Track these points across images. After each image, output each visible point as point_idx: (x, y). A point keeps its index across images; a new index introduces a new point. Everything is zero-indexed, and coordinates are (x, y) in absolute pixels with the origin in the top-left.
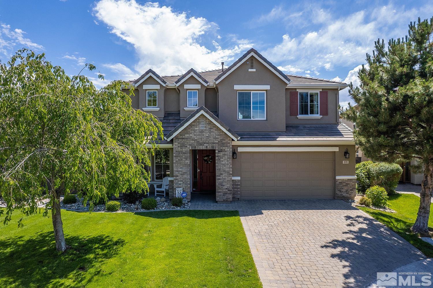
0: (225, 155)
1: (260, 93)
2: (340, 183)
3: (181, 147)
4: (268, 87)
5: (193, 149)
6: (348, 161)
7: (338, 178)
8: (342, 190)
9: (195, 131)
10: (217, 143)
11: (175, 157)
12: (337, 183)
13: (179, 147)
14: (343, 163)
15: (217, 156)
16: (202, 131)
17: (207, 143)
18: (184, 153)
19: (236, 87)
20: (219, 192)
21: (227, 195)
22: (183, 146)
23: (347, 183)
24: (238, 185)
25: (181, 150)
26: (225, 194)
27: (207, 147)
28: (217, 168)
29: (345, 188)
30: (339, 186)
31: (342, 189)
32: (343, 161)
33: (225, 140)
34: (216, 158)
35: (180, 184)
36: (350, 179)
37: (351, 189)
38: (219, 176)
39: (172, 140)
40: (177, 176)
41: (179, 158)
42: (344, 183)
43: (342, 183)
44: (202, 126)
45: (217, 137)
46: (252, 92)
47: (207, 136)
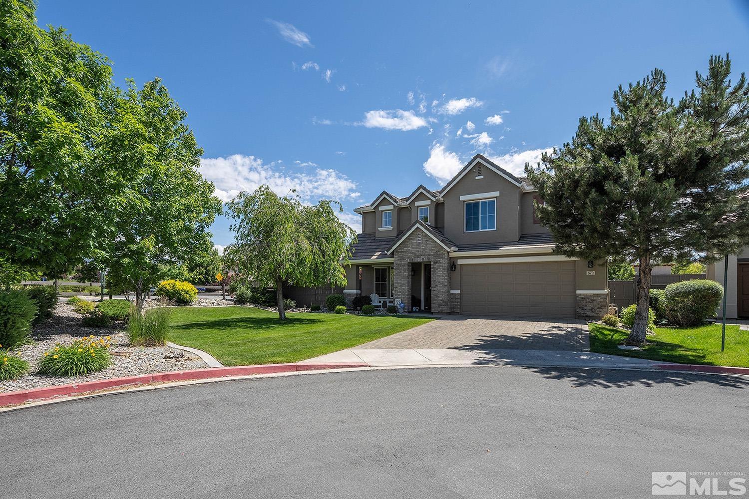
0: (440, 266)
1: (489, 202)
2: (582, 298)
3: (400, 260)
4: (497, 194)
5: (411, 261)
6: (594, 272)
7: (578, 292)
8: (586, 308)
9: (413, 244)
10: (432, 255)
11: (395, 269)
12: (578, 298)
13: (398, 260)
14: (587, 274)
15: (433, 268)
16: (419, 244)
17: (423, 256)
18: (403, 266)
19: (462, 198)
20: (434, 303)
21: (442, 307)
22: (402, 259)
23: (593, 298)
24: (457, 299)
25: (400, 263)
26: (440, 305)
27: (423, 259)
28: (432, 279)
29: (590, 305)
30: (581, 302)
31: (586, 306)
32: (587, 272)
33: (440, 252)
34: (432, 270)
35: (399, 295)
36: (598, 294)
37: (599, 306)
38: (435, 288)
39: (393, 253)
40: (397, 287)
41: (398, 270)
42: (588, 298)
43: (584, 298)
44: (419, 240)
45: (432, 249)
46: (481, 201)
47: (424, 249)
